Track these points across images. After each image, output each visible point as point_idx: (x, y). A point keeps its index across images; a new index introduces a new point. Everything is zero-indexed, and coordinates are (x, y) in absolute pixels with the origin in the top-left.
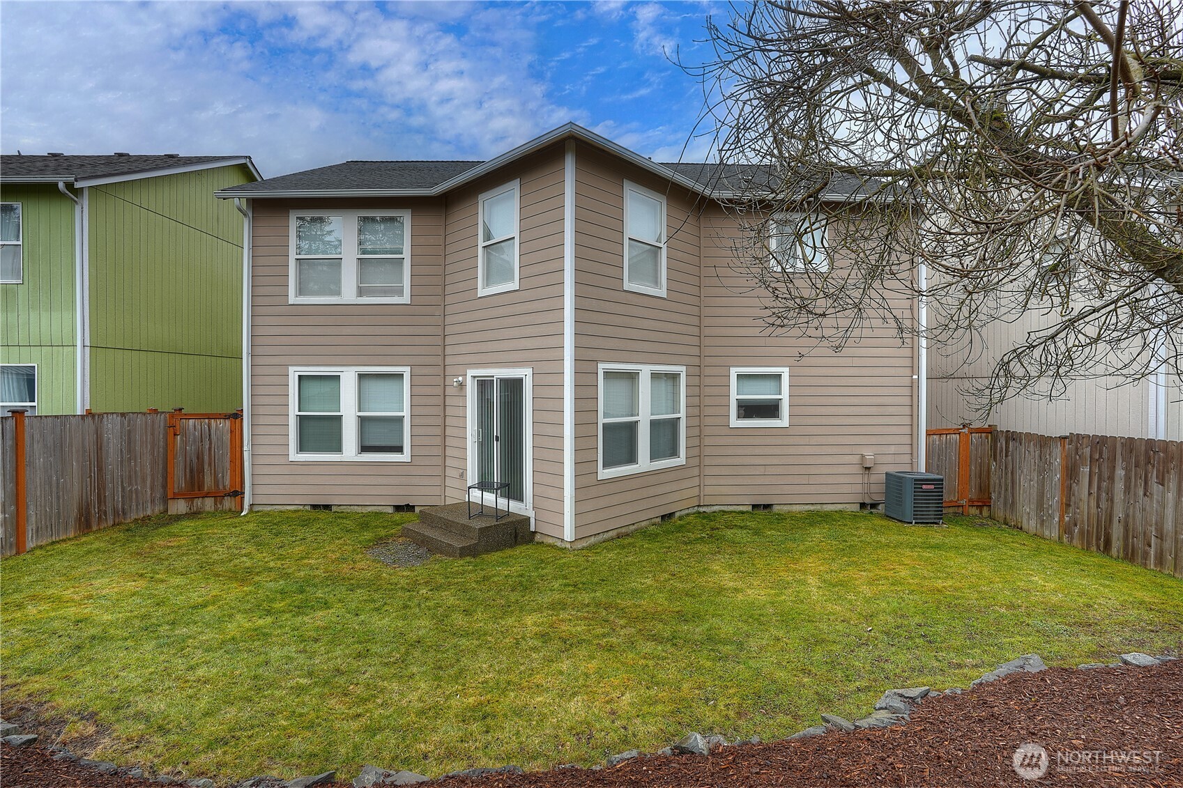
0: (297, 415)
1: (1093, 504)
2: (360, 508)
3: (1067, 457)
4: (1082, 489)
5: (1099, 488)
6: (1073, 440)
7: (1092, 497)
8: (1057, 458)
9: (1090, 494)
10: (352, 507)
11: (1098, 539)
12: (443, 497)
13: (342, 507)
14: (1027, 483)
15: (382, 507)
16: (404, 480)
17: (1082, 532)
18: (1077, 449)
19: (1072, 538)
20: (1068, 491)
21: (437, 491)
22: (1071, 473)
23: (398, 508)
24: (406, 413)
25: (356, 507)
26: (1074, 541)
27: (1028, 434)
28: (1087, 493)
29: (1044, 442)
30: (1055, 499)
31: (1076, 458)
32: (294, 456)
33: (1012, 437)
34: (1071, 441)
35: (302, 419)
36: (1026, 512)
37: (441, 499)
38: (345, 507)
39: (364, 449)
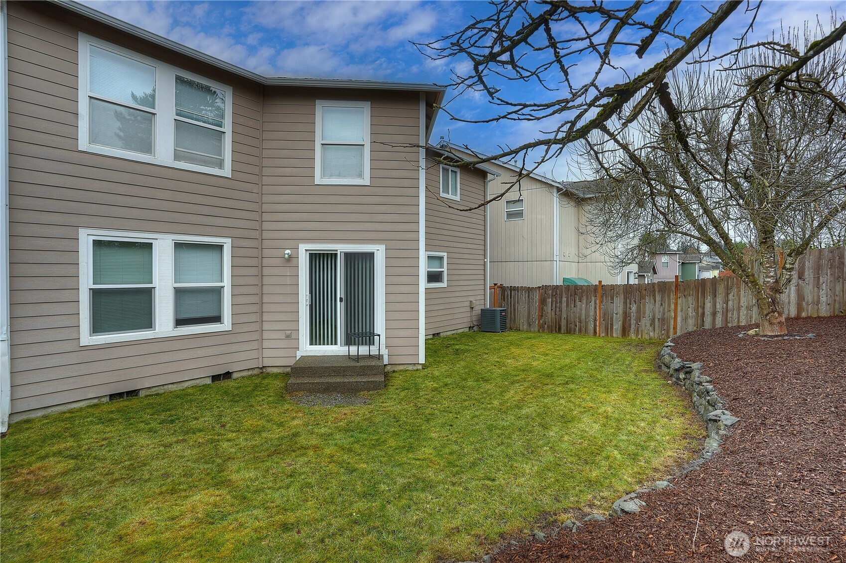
0: (90, 289)
1: (553, 314)
2: (175, 386)
3: (541, 295)
4: (548, 308)
5: (556, 307)
6: (545, 288)
7: (553, 311)
8: (537, 296)
9: (552, 310)
10: (166, 387)
11: (556, 327)
12: (261, 359)
13: (153, 390)
14: (522, 309)
15: (200, 380)
16: (223, 349)
17: (548, 326)
18: (545, 292)
19: (544, 330)
20: (542, 310)
21: (254, 355)
22: (543, 302)
23: (215, 378)
24: (227, 282)
25: (170, 386)
26: (545, 331)
27: (522, 287)
28: (550, 309)
29: (529, 290)
30: (535, 314)
31: (545, 296)
32: (87, 338)
33: (513, 289)
34: (543, 288)
35: (96, 294)
36: (522, 322)
37: (258, 361)
38: (157, 388)
39: (180, 322)
